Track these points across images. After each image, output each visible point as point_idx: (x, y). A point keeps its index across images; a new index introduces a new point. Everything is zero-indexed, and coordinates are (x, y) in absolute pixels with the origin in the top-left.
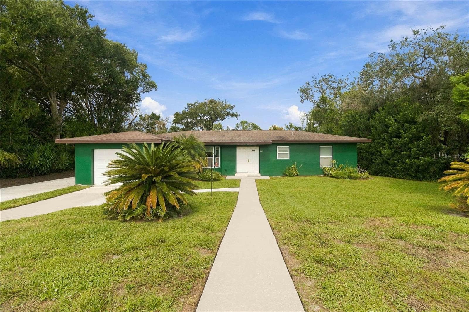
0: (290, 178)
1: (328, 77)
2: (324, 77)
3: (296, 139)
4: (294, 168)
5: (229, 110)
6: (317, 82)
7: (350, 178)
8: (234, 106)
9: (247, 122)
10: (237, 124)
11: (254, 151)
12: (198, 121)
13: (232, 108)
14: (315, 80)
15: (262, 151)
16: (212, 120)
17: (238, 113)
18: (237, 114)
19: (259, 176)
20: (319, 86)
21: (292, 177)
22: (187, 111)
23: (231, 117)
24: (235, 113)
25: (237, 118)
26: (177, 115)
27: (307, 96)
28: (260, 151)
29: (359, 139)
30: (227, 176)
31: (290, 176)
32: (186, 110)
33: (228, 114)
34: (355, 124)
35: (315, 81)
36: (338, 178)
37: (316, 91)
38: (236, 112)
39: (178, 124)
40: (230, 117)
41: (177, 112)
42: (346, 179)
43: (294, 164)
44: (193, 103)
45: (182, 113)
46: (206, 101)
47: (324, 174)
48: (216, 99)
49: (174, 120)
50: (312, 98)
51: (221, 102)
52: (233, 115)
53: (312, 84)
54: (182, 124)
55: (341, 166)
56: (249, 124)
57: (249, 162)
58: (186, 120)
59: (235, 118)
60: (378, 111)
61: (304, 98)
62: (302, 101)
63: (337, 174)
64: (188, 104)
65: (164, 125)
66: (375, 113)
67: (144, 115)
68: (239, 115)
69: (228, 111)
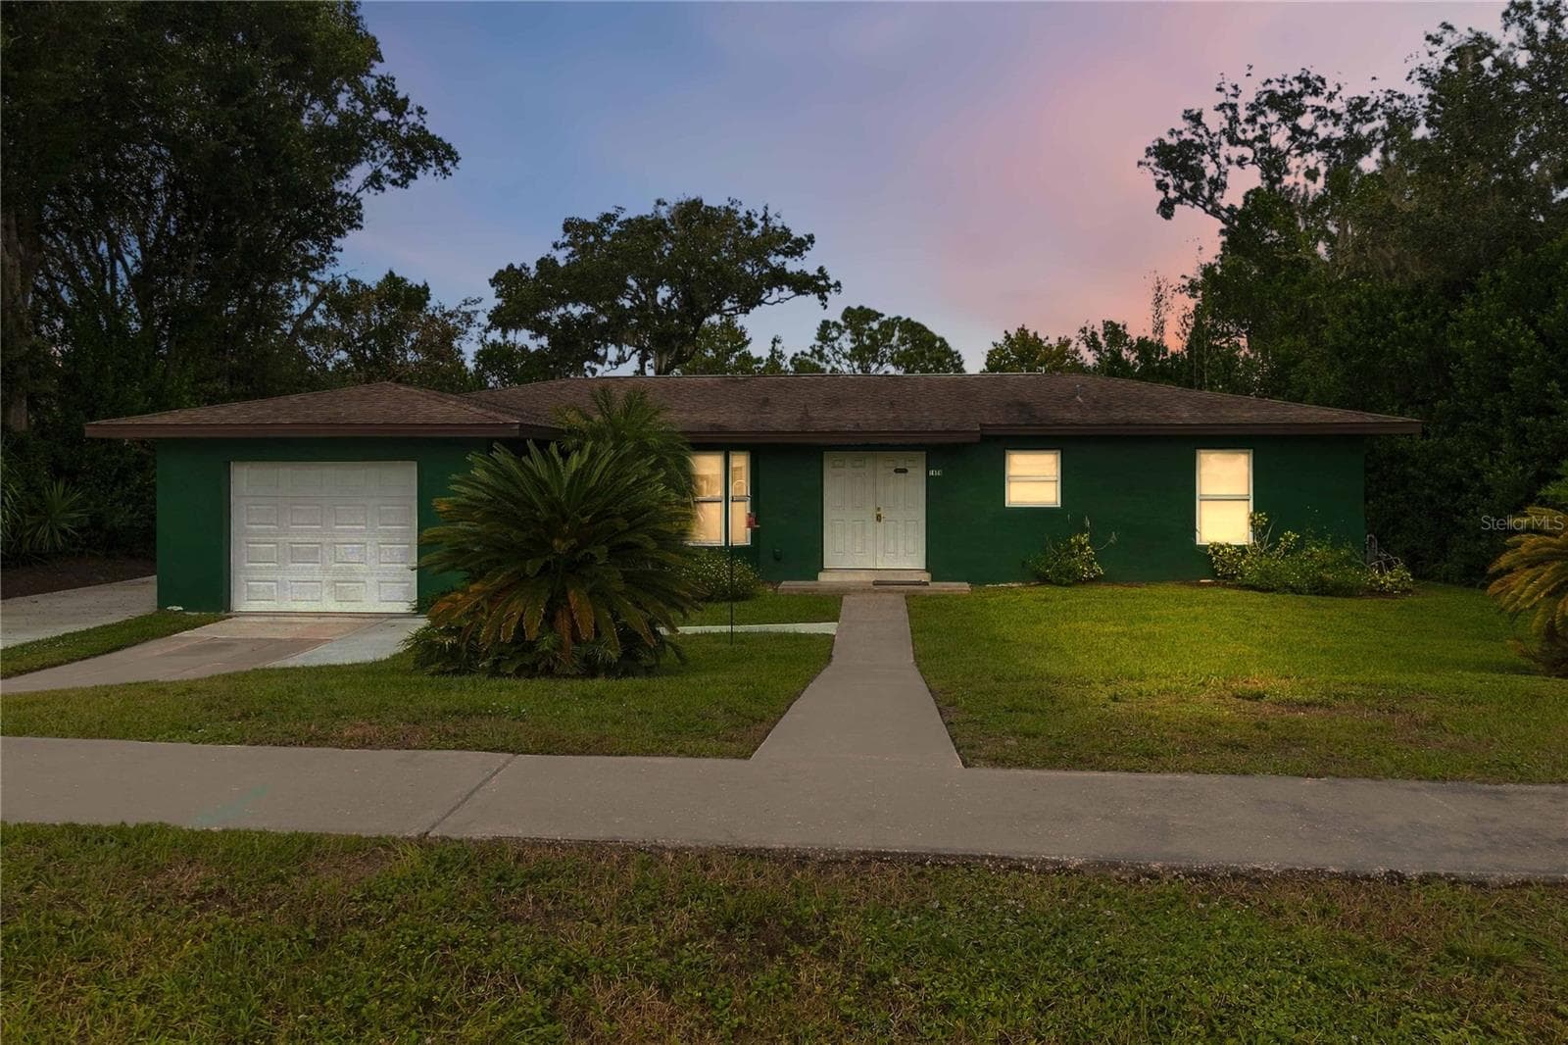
0: (1059, 591)
1: (1297, 87)
2: (1275, 86)
3: (1093, 417)
4: (1082, 548)
5: (781, 258)
6: (1243, 114)
7: (1321, 589)
8: (811, 239)
9: (878, 316)
10: (825, 325)
11: (905, 471)
12: (622, 315)
13: (799, 247)
14: (1232, 100)
15: (939, 473)
16: (693, 309)
17: (828, 271)
18: (825, 278)
19: (926, 584)
20: (1250, 136)
21: (1068, 585)
22: (562, 263)
23: (792, 293)
24: (812, 271)
25: (823, 298)
26: (507, 279)
27: (1187, 185)
28: (932, 473)
29: (1369, 418)
30: (780, 582)
31: (1060, 584)
32: (561, 257)
33: (779, 278)
34: (1385, 346)
35: (1233, 107)
36: (1273, 590)
37: (1234, 158)
38: (821, 270)
39: (517, 328)
40: (787, 292)
41: (511, 267)
42: (1301, 593)
43: (1083, 530)
44: (592, 218)
45: (533, 272)
46: (664, 212)
47: (1213, 574)
48: (714, 200)
49: (498, 310)
50: (1217, 195)
51: (742, 214)
52: (804, 284)
53: (1215, 122)
54: (540, 329)
55: (1287, 540)
56: (889, 326)
57: (879, 518)
58: (562, 311)
59: (813, 299)
60: (1472, 288)
61: (1173, 194)
62: (1166, 209)
63: (1265, 574)
64: (569, 226)
65: (450, 334)
66: (1462, 300)
67: (344, 281)
68: (838, 284)
69: (775, 260)
